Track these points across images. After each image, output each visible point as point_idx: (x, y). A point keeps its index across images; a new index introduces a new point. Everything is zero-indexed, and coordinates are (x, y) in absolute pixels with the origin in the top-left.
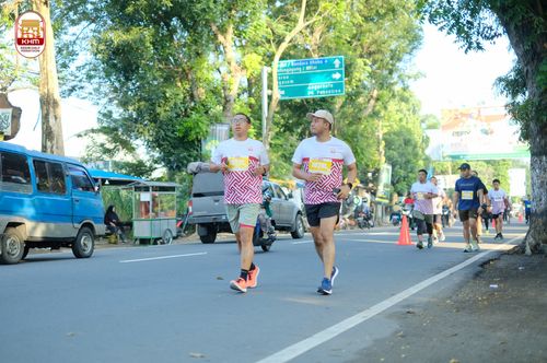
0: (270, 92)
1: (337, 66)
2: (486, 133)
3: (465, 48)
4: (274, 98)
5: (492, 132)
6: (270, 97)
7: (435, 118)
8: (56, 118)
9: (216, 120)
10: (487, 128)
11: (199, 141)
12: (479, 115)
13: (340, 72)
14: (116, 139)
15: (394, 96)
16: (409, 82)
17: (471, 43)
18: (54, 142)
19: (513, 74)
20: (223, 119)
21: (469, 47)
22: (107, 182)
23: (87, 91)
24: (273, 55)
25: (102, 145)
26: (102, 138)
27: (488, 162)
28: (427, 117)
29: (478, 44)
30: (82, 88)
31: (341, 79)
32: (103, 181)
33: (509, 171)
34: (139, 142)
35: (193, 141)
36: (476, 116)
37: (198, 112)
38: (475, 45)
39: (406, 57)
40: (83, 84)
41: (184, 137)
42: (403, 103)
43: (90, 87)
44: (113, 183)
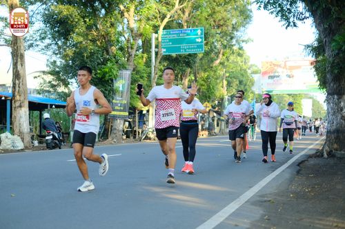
0: (157, 50)
1: (199, 34)
2: (289, 77)
3: (285, 26)
4: (159, 53)
5: (293, 76)
6: (157, 54)
7: (256, 66)
8: (22, 65)
9: (123, 67)
10: (289, 74)
11: (112, 80)
12: (285, 65)
13: (201, 38)
14: (59, 79)
15: (233, 53)
16: (243, 45)
17: (290, 23)
18: (21, 80)
19: (316, 43)
20: (127, 66)
21: (288, 26)
22: (54, 107)
23: (40, 47)
24: (159, 26)
25: (50, 82)
26: (50, 78)
27: (289, 95)
28: (252, 65)
29: (294, 23)
30: (37, 45)
31: (201, 42)
32: (51, 106)
33: (302, 101)
34: (73, 80)
35: (108, 81)
36: (283, 66)
37: (111, 62)
38: (292, 24)
39: (242, 29)
40: (38, 43)
41: (102, 78)
42: (239, 58)
43: (42, 45)
44: (57, 107)
